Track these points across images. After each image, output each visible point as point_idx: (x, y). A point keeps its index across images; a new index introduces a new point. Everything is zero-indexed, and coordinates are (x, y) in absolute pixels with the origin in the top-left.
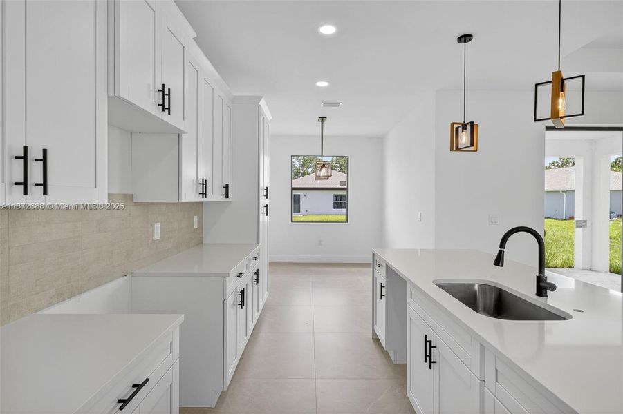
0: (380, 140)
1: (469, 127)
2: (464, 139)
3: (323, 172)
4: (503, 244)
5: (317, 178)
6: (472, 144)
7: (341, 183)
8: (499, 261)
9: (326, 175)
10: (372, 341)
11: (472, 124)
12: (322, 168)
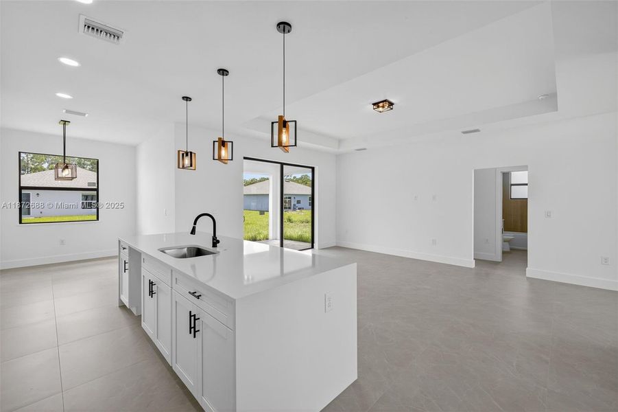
0: (134, 149)
1: (189, 154)
2: (187, 161)
3: (67, 173)
4: (195, 223)
5: (57, 178)
6: (191, 166)
7: (89, 184)
8: (193, 232)
9: (70, 176)
10: (118, 308)
11: (191, 153)
12: (64, 169)
